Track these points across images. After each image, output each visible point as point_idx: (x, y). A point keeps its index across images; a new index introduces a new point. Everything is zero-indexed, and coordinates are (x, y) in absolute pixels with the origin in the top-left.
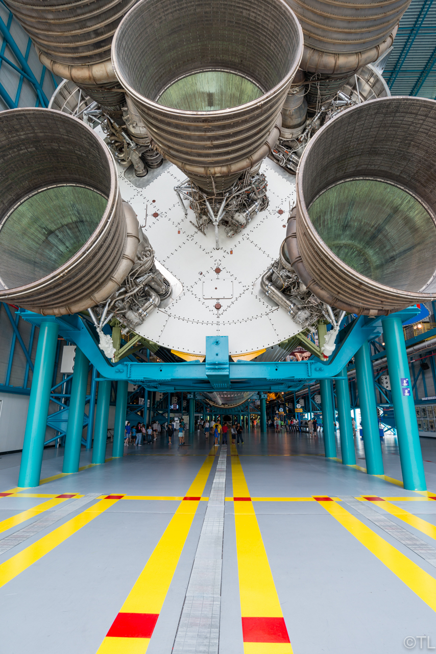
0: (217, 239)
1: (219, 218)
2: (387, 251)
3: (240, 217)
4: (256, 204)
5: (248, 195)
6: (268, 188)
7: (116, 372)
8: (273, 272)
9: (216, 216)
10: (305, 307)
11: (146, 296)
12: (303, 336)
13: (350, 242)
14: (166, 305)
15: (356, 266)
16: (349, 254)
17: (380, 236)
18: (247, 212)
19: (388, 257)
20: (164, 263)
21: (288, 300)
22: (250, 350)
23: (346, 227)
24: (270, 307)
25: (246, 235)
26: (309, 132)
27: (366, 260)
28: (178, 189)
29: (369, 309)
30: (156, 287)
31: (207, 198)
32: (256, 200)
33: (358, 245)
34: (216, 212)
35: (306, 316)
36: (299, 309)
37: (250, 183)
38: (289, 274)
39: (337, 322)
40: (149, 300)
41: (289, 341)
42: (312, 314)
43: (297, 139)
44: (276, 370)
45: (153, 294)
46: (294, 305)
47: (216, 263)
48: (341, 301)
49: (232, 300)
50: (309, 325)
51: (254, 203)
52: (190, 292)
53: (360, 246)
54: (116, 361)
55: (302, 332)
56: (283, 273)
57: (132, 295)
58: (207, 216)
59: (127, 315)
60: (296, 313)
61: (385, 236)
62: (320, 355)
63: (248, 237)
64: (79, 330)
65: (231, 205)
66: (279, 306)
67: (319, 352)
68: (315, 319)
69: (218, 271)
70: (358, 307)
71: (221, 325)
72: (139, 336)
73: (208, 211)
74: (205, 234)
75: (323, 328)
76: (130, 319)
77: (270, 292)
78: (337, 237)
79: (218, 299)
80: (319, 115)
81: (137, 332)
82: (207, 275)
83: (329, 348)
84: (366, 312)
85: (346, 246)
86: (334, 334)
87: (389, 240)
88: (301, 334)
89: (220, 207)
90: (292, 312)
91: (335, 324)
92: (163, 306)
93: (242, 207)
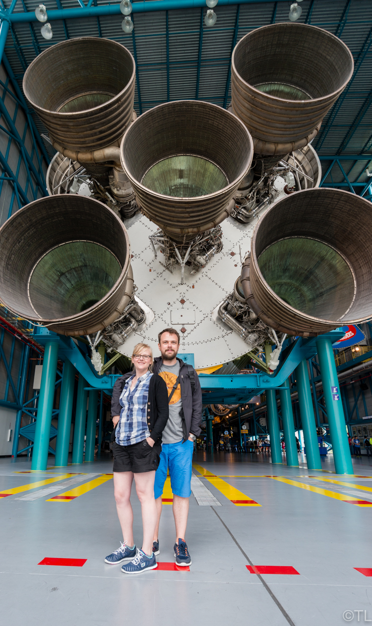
0: (183, 276)
1: (185, 260)
2: (318, 288)
3: (201, 259)
4: (214, 248)
5: (207, 242)
6: (222, 236)
7: (103, 383)
8: (228, 303)
9: (183, 258)
10: (254, 331)
11: (126, 322)
12: (253, 354)
13: (289, 281)
14: (141, 330)
15: (294, 299)
16: (289, 290)
17: (312, 277)
18: (207, 255)
19: (318, 292)
20: (139, 295)
21: (240, 325)
22: (210, 366)
23: (285, 270)
24: (225, 331)
25: (205, 273)
26: (255, 192)
27: (301, 295)
28: (152, 238)
29: (303, 332)
30: (136, 315)
31: (176, 245)
32: (213, 246)
33: (296, 284)
34: (183, 256)
35: (255, 338)
36: (249, 333)
37: (210, 233)
38: (241, 305)
39: (280, 343)
40: (130, 325)
41: (242, 358)
42: (260, 337)
43: (246, 197)
44: (232, 381)
45: (133, 321)
46: (246, 329)
47: (181, 295)
48: (283, 326)
49: (195, 325)
50: (257, 345)
51: (212, 248)
52: (160, 319)
53: (297, 284)
54: (102, 373)
55: (251, 351)
56: (236, 304)
57: (117, 322)
58: (175, 258)
59: (112, 337)
60: (247, 336)
61: (316, 277)
62: (267, 369)
63: (206, 274)
64: (72, 349)
65: (194, 250)
66: (232, 330)
67: (266, 367)
68: (263, 340)
69: (183, 302)
70: (295, 331)
71: (187, 346)
72: (120, 354)
73: (177, 255)
74: (172, 272)
75: (269, 348)
76: (115, 340)
77: (225, 319)
78: (279, 277)
79: (183, 324)
80: (263, 179)
81: (118, 351)
82: (174, 305)
83: (273, 363)
84: (301, 334)
85: (286, 284)
86: (278, 352)
87: (318, 280)
88: (251, 352)
89: (186, 252)
90: (243, 335)
91: (279, 344)
92: (138, 330)
93: (203, 252)
